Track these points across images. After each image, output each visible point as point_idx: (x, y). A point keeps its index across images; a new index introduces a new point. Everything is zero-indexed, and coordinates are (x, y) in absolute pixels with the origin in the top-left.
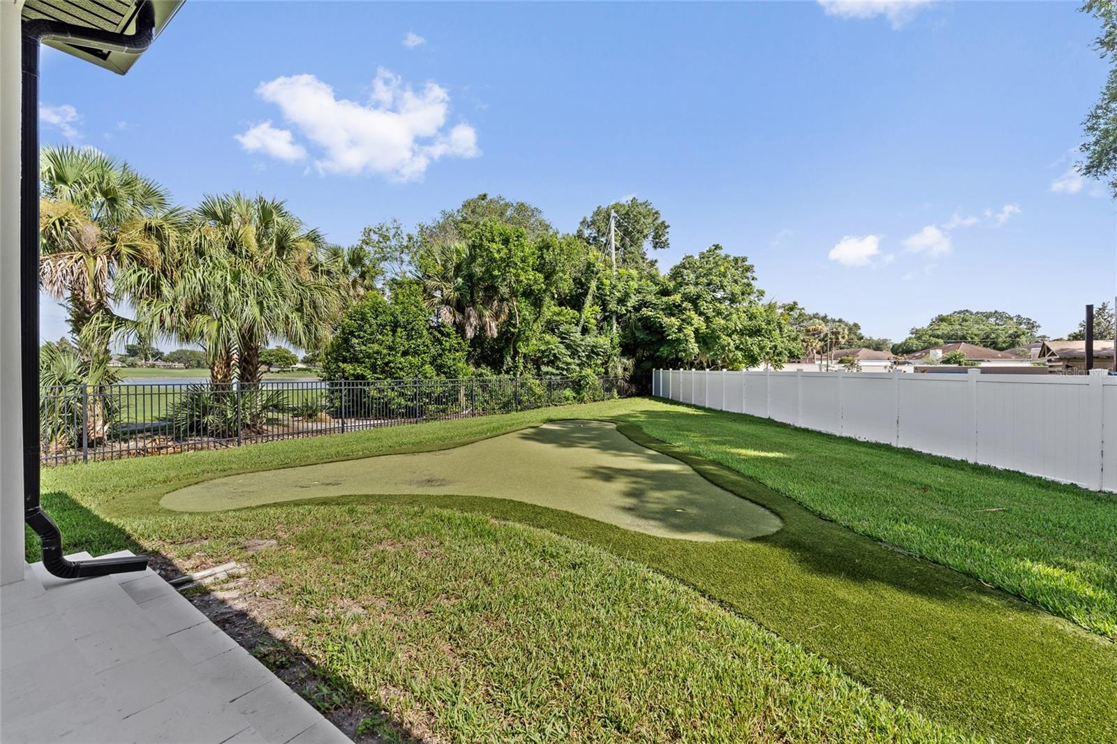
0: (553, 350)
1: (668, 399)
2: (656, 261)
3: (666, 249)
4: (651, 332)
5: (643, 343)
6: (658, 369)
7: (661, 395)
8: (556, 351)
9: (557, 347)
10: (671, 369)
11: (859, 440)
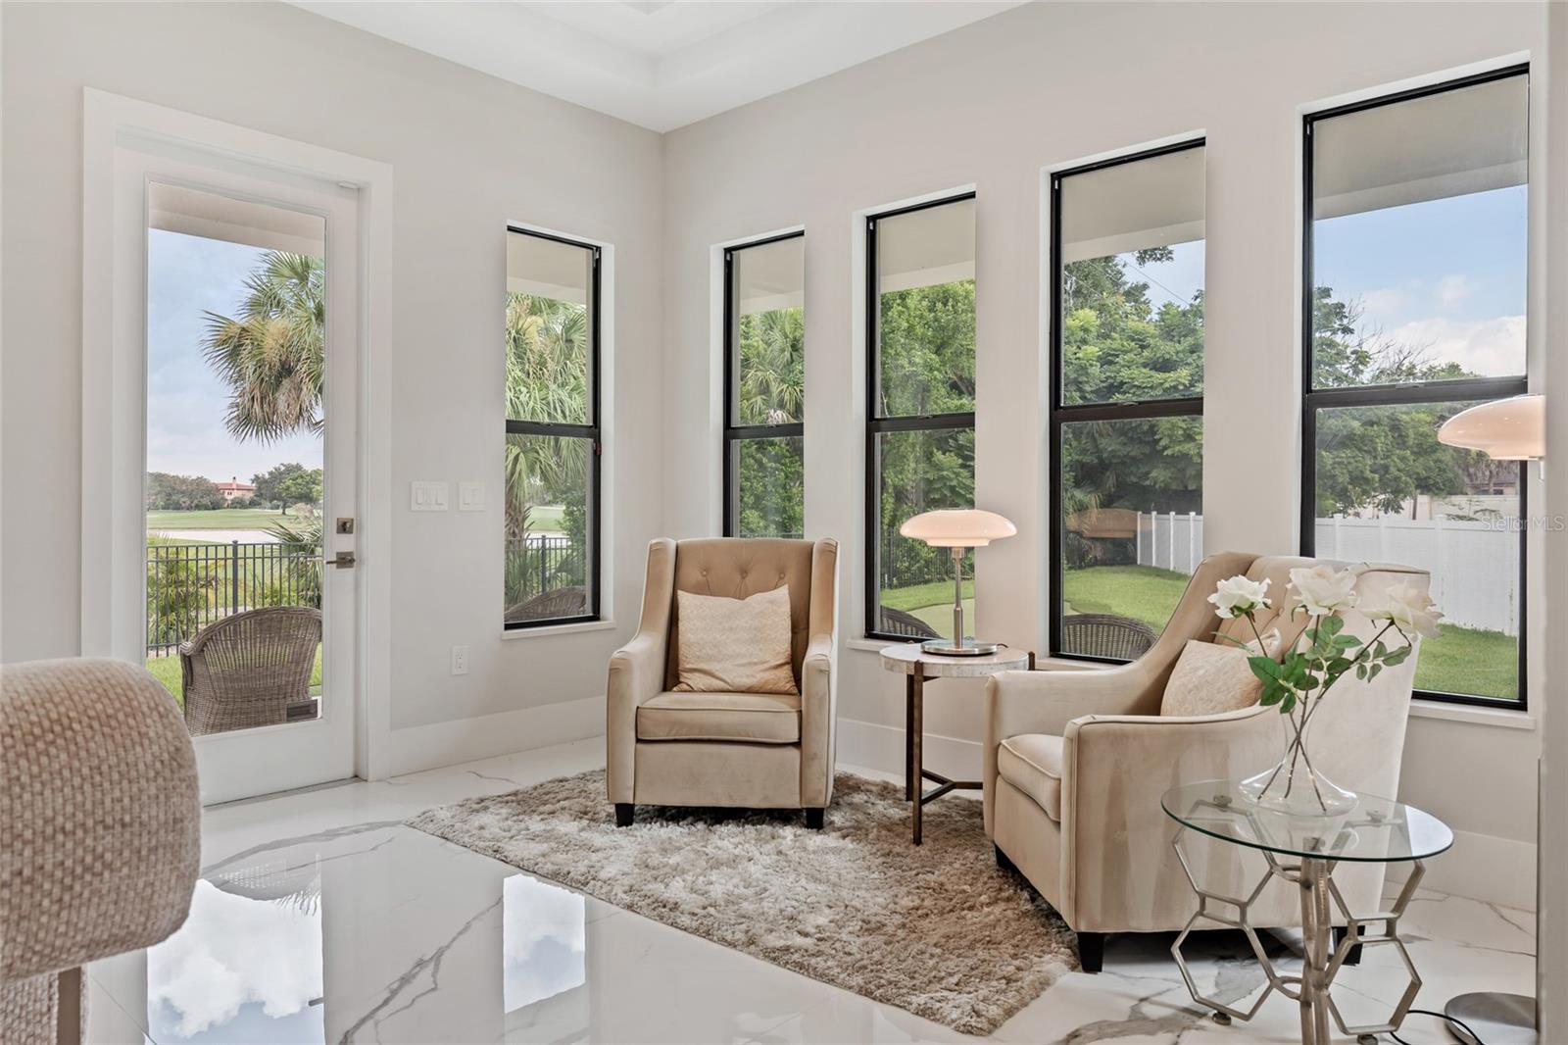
0: (951, 480)
1: (1169, 570)
2: (1145, 287)
3: (1166, 263)
4: (1131, 439)
5: (1115, 461)
6: (1147, 511)
7: (1154, 564)
8: (954, 483)
9: (957, 475)
10: (1173, 513)
11: (1464, 627)
